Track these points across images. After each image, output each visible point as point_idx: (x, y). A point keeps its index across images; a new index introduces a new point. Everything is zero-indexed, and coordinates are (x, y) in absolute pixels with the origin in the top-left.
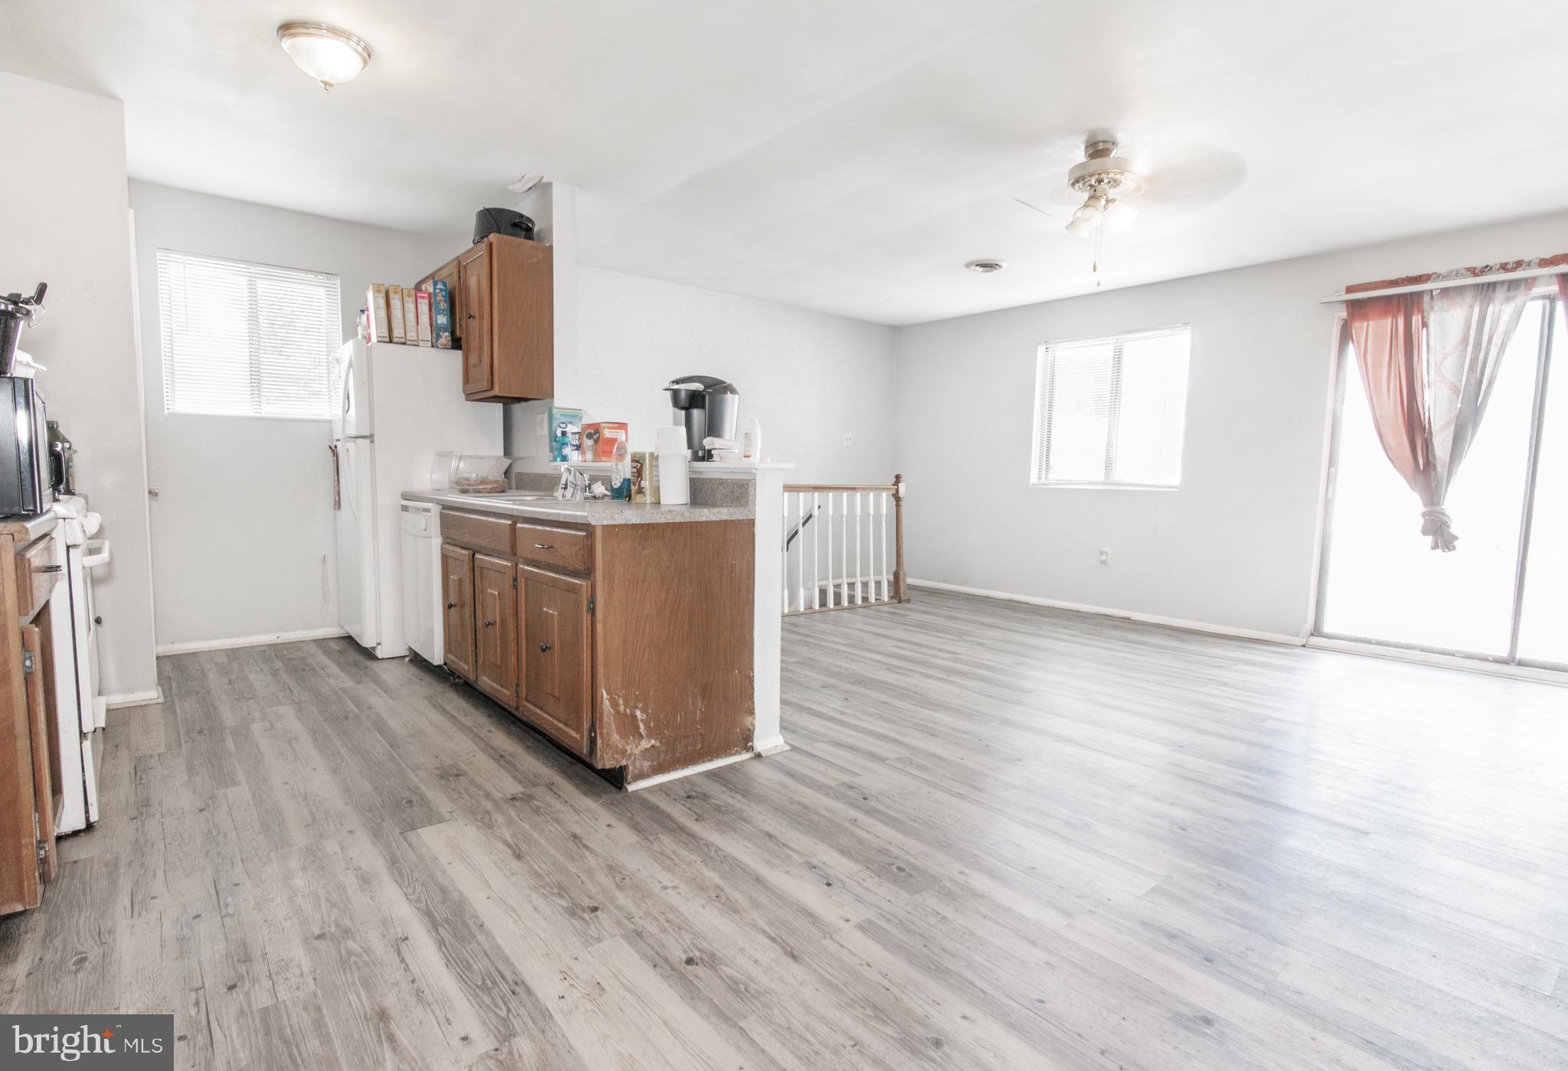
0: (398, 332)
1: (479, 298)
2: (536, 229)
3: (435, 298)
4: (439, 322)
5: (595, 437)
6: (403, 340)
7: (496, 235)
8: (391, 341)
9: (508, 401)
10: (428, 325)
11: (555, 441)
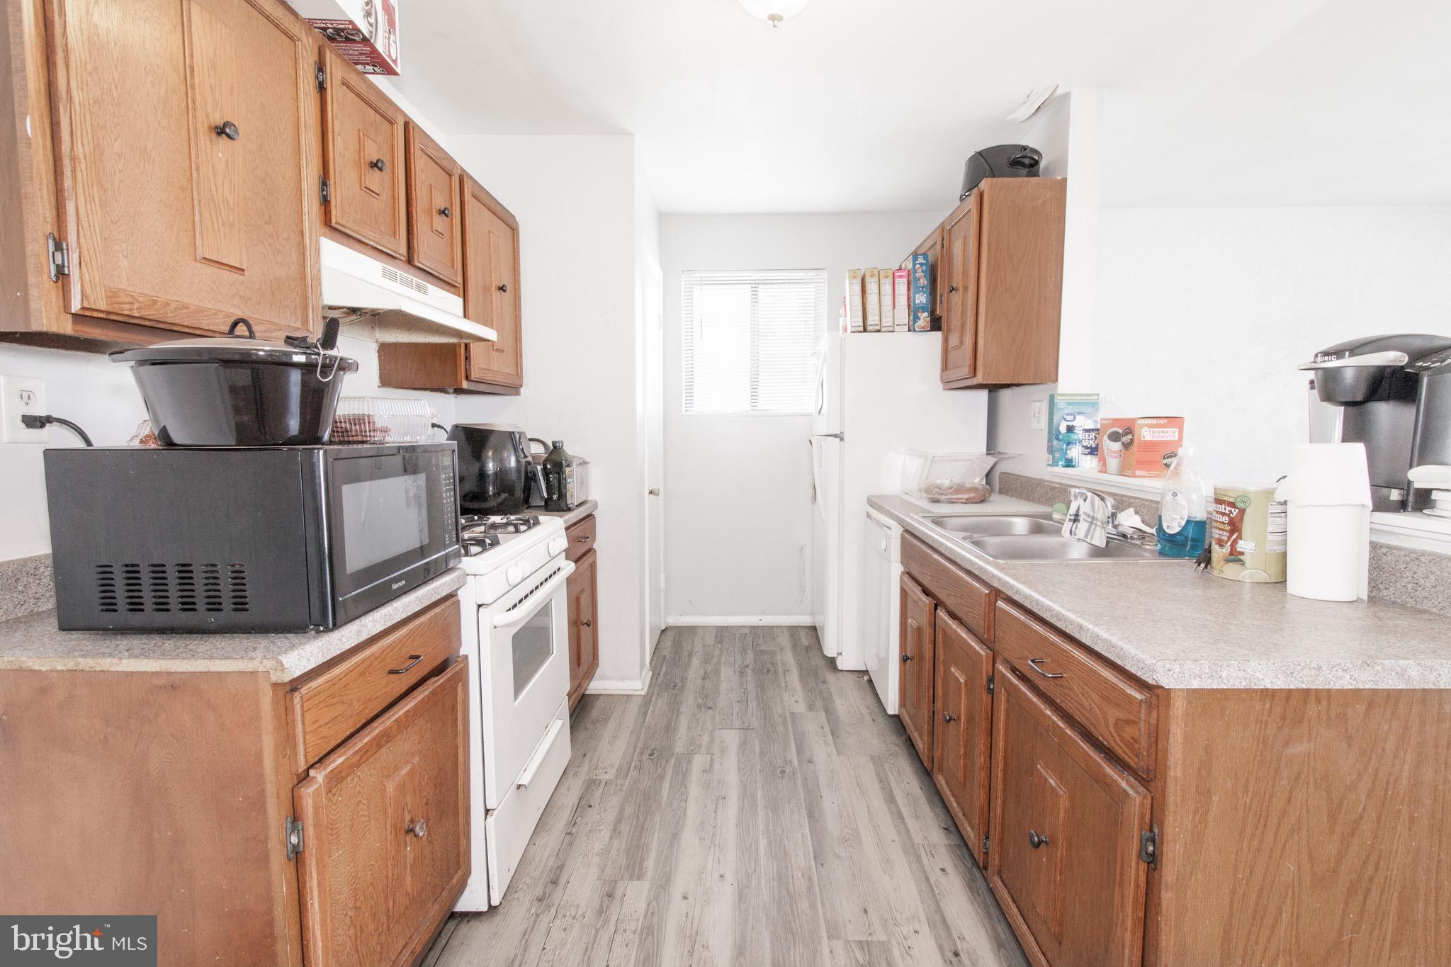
0: (873, 319)
1: (964, 265)
2: (1042, 164)
3: (914, 275)
4: (918, 301)
5: (1127, 439)
6: (878, 328)
7: (989, 180)
8: (865, 330)
9: (993, 389)
10: (906, 306)
11: (1057, 439)
